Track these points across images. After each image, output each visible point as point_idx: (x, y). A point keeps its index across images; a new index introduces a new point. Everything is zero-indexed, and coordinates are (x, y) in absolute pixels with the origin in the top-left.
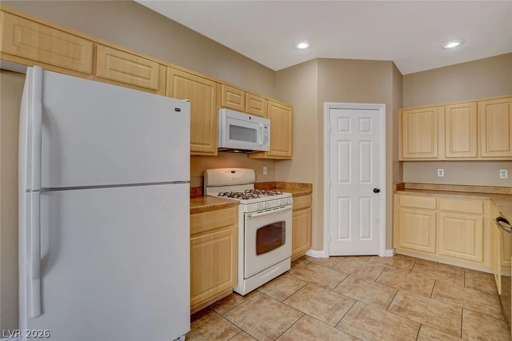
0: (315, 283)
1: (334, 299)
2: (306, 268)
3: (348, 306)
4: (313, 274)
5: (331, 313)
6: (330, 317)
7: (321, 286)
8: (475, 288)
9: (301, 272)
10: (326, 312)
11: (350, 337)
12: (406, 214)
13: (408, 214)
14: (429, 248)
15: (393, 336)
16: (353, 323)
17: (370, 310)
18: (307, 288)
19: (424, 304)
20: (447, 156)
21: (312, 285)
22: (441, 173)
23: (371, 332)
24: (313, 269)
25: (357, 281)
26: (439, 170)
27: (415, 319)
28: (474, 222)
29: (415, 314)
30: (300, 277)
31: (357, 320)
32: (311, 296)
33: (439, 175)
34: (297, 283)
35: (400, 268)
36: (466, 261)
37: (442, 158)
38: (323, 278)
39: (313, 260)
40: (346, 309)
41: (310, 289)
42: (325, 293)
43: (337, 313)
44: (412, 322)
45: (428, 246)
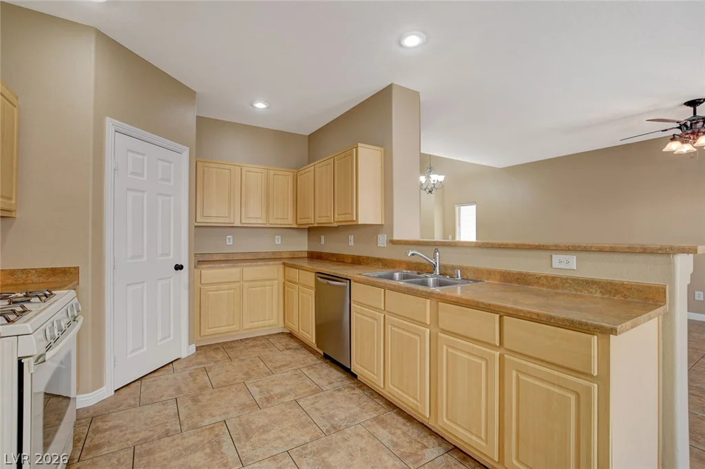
0: (145, 440)
1: (201, 438)
2: (97, 431)
3: (224, 433)
4: (121, 431)
5: (218, 457)
6: (225, 462)
7: (159, 438)
8: (288, 349)
9: (96, 441)
10: (212, 460)
11: (269, 460)
12: (209, 293)
13: (212, 293)
14: (234, 326)
15: (293, 426)
16: (252, 445)
17: (248, 419)
18: (141, 455)
19: (275, 382)
20: (243, 222)
21: (144, 445)
22: (230, 240)
23: (276, 439)
24: (110, 424)
25: (195, 400)
26: (228, 237)
27: (287, 399)
28: (270, 287)
29: (282, 395)
30: (105, 451)
31: (252, 440)
32: (165, 459)
33: (228, 243)
34: (114, 461)
35: (217, 361)
36: (266, 328)
37: (237, 224)
38: (146, 424)
39: (91, 411)
40: (226, 438)
41: (149, 452)
42: (178, 441)
43: (224, 449)
44: (287, 403)
45: (233, 325)
